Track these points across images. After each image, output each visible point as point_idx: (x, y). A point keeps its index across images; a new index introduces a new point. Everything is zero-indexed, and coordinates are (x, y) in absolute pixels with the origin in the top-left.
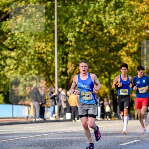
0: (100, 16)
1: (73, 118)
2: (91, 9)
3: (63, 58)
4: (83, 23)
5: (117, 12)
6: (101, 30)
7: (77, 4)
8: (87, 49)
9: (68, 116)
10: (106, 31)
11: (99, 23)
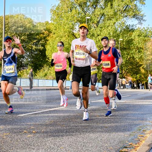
0: (134, 55)
1: (123, 88)
2: (131, 53)
3: (121, 69)
4: (128, 57)
5: (139, 54)
6: (134, 60)
7: (126, 51)
8: (129, 66)
9: (122, 87)
10: (135, 60)
11: (133, 57)
